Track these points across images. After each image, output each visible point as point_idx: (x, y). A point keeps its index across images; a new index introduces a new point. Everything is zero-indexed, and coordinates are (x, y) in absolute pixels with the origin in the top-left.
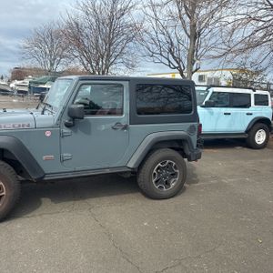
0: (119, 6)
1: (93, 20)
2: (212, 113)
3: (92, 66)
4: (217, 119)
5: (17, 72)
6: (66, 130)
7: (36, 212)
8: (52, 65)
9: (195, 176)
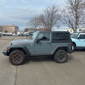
0: (55, 10)
1: (47, 14)
2: (80, 41)
3: (47, 27)
4: (82, 43)
5: (26, 30)
6: (36, 44)
7: (29, 64)
8: (35, 27)
9: (72, 58)
